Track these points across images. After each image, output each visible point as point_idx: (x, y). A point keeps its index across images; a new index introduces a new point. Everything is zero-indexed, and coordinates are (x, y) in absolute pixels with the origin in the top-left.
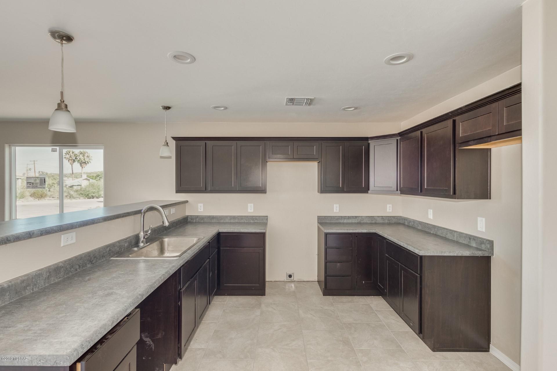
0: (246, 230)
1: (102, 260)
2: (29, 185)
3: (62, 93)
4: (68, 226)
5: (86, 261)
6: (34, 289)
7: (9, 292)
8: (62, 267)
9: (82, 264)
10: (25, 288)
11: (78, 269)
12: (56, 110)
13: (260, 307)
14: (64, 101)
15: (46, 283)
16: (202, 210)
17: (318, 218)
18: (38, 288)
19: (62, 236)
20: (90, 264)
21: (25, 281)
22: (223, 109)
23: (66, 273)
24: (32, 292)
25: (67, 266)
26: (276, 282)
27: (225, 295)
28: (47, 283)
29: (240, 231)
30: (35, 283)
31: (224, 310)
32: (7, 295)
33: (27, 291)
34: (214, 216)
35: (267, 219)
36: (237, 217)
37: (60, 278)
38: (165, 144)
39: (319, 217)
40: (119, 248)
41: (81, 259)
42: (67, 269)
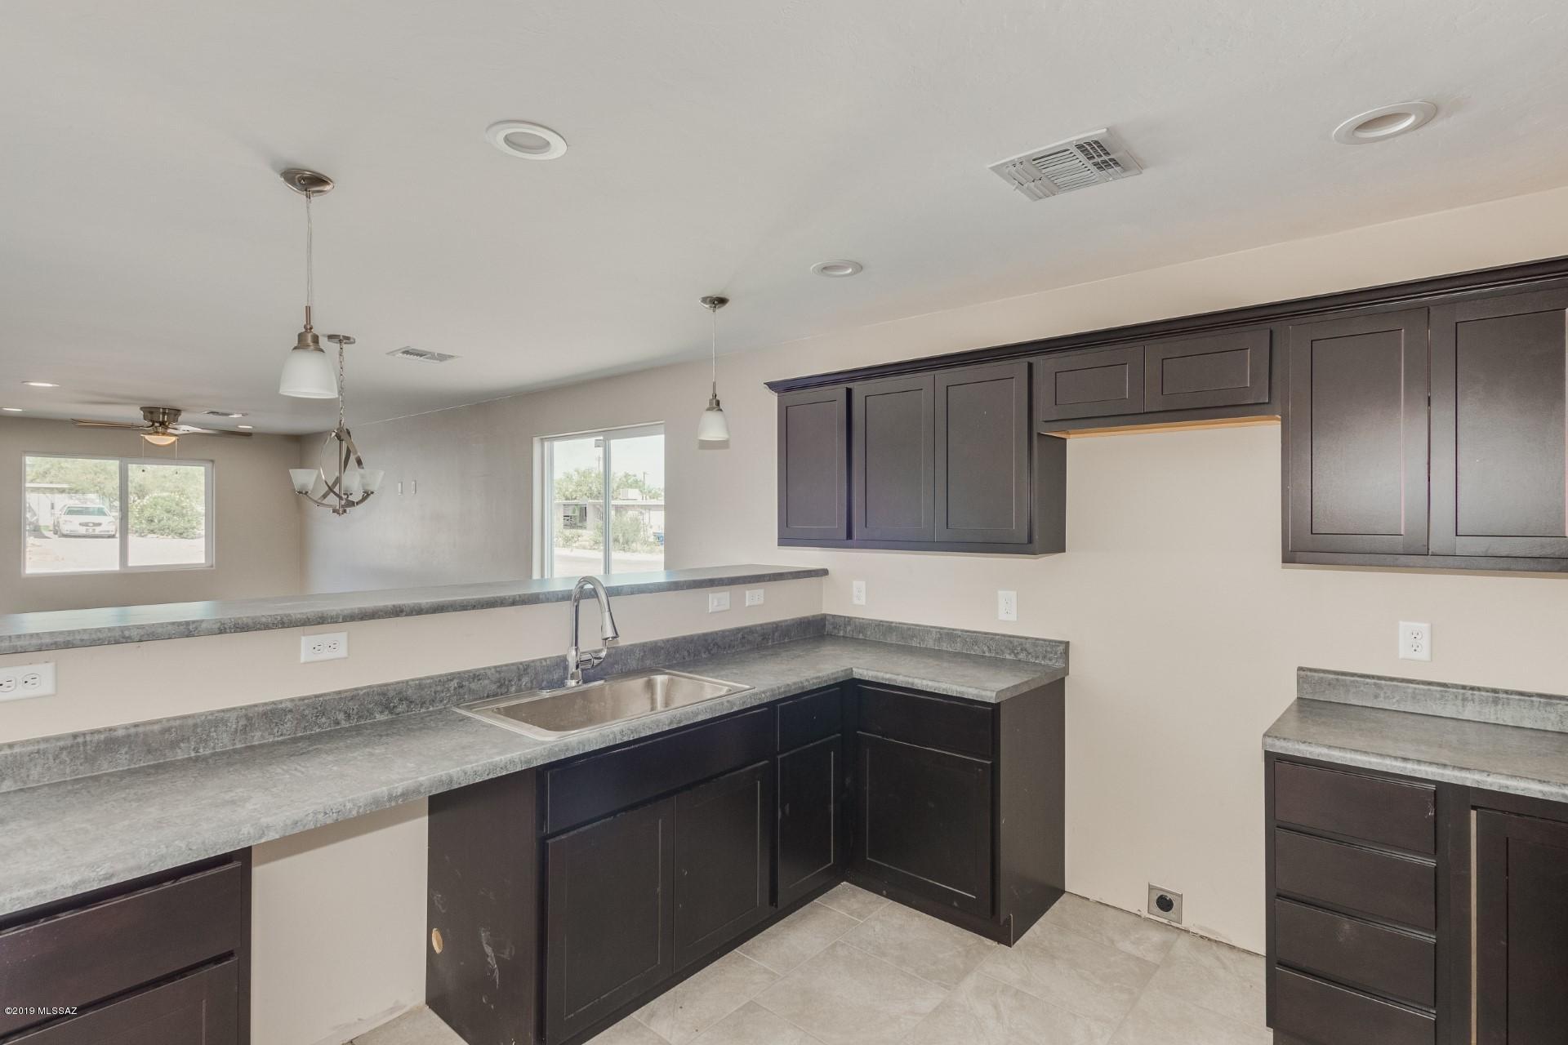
0: (930, 683)
1: (431, 709)
2: (568, 523)
3: (308, 310)
4: (307, 617)
5: (371, 706)
6: (201, 750)
7: (127, 746)
8: (286, 711)
9: (355, 710)
10: (174, 745)
11: (343, 722)
12: (295, 348)
13: (956, 984)
14: (311, 328)
15: (236, 741)
16: (863, 602)
17: (1299, 677)
18: (214, 748)
19: (303, 638)
20: (386, 713)
21: (174, 730)
22: (850, 271)
23: (302, 726)
24: (193, 754)
25: (304, 710)
26: (1103, 907)
27: (882, 895)
28: (240, 741)
29: (913, 684)
30: (204, 737)
31: (834, 946)
32: (123, 752)
33: (179, 751)
34: (892, 623)
35: (1066, 653)
36: (960, 633)
37: (281, 735)
38: (711, 403)
39: (1302, 673)
40: (498, 684)
41: (352, 699)
42: (304, 716)
